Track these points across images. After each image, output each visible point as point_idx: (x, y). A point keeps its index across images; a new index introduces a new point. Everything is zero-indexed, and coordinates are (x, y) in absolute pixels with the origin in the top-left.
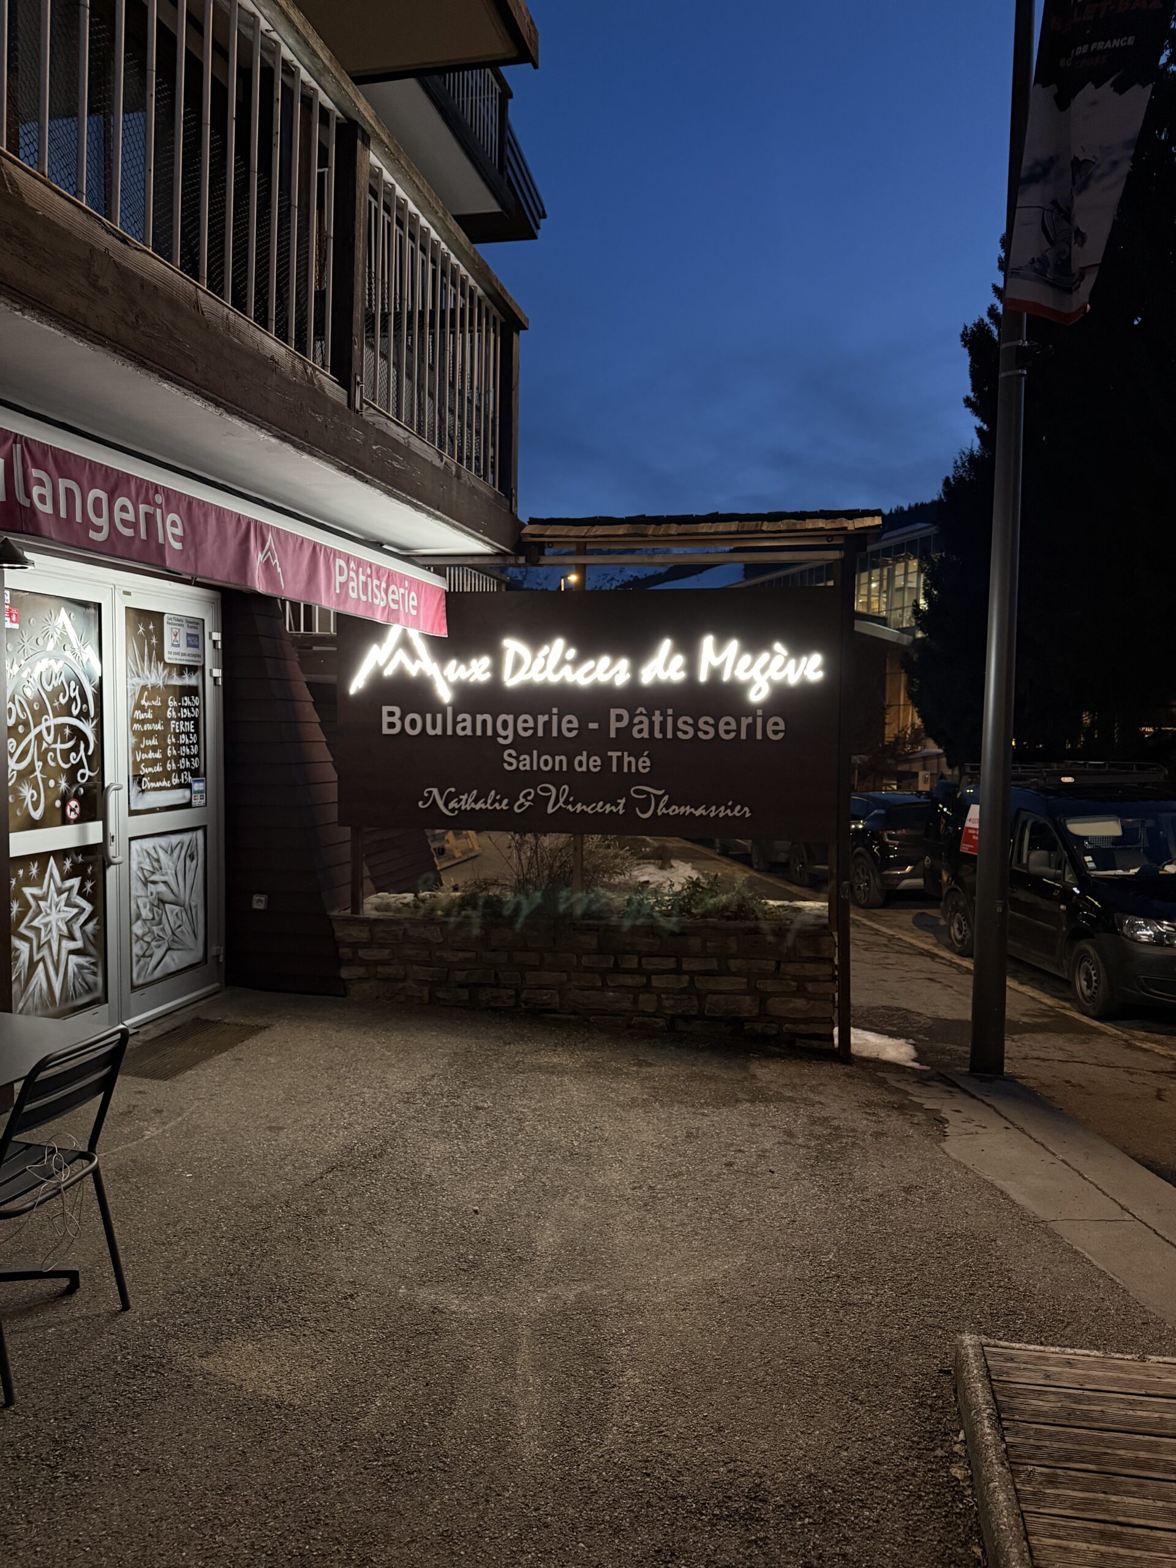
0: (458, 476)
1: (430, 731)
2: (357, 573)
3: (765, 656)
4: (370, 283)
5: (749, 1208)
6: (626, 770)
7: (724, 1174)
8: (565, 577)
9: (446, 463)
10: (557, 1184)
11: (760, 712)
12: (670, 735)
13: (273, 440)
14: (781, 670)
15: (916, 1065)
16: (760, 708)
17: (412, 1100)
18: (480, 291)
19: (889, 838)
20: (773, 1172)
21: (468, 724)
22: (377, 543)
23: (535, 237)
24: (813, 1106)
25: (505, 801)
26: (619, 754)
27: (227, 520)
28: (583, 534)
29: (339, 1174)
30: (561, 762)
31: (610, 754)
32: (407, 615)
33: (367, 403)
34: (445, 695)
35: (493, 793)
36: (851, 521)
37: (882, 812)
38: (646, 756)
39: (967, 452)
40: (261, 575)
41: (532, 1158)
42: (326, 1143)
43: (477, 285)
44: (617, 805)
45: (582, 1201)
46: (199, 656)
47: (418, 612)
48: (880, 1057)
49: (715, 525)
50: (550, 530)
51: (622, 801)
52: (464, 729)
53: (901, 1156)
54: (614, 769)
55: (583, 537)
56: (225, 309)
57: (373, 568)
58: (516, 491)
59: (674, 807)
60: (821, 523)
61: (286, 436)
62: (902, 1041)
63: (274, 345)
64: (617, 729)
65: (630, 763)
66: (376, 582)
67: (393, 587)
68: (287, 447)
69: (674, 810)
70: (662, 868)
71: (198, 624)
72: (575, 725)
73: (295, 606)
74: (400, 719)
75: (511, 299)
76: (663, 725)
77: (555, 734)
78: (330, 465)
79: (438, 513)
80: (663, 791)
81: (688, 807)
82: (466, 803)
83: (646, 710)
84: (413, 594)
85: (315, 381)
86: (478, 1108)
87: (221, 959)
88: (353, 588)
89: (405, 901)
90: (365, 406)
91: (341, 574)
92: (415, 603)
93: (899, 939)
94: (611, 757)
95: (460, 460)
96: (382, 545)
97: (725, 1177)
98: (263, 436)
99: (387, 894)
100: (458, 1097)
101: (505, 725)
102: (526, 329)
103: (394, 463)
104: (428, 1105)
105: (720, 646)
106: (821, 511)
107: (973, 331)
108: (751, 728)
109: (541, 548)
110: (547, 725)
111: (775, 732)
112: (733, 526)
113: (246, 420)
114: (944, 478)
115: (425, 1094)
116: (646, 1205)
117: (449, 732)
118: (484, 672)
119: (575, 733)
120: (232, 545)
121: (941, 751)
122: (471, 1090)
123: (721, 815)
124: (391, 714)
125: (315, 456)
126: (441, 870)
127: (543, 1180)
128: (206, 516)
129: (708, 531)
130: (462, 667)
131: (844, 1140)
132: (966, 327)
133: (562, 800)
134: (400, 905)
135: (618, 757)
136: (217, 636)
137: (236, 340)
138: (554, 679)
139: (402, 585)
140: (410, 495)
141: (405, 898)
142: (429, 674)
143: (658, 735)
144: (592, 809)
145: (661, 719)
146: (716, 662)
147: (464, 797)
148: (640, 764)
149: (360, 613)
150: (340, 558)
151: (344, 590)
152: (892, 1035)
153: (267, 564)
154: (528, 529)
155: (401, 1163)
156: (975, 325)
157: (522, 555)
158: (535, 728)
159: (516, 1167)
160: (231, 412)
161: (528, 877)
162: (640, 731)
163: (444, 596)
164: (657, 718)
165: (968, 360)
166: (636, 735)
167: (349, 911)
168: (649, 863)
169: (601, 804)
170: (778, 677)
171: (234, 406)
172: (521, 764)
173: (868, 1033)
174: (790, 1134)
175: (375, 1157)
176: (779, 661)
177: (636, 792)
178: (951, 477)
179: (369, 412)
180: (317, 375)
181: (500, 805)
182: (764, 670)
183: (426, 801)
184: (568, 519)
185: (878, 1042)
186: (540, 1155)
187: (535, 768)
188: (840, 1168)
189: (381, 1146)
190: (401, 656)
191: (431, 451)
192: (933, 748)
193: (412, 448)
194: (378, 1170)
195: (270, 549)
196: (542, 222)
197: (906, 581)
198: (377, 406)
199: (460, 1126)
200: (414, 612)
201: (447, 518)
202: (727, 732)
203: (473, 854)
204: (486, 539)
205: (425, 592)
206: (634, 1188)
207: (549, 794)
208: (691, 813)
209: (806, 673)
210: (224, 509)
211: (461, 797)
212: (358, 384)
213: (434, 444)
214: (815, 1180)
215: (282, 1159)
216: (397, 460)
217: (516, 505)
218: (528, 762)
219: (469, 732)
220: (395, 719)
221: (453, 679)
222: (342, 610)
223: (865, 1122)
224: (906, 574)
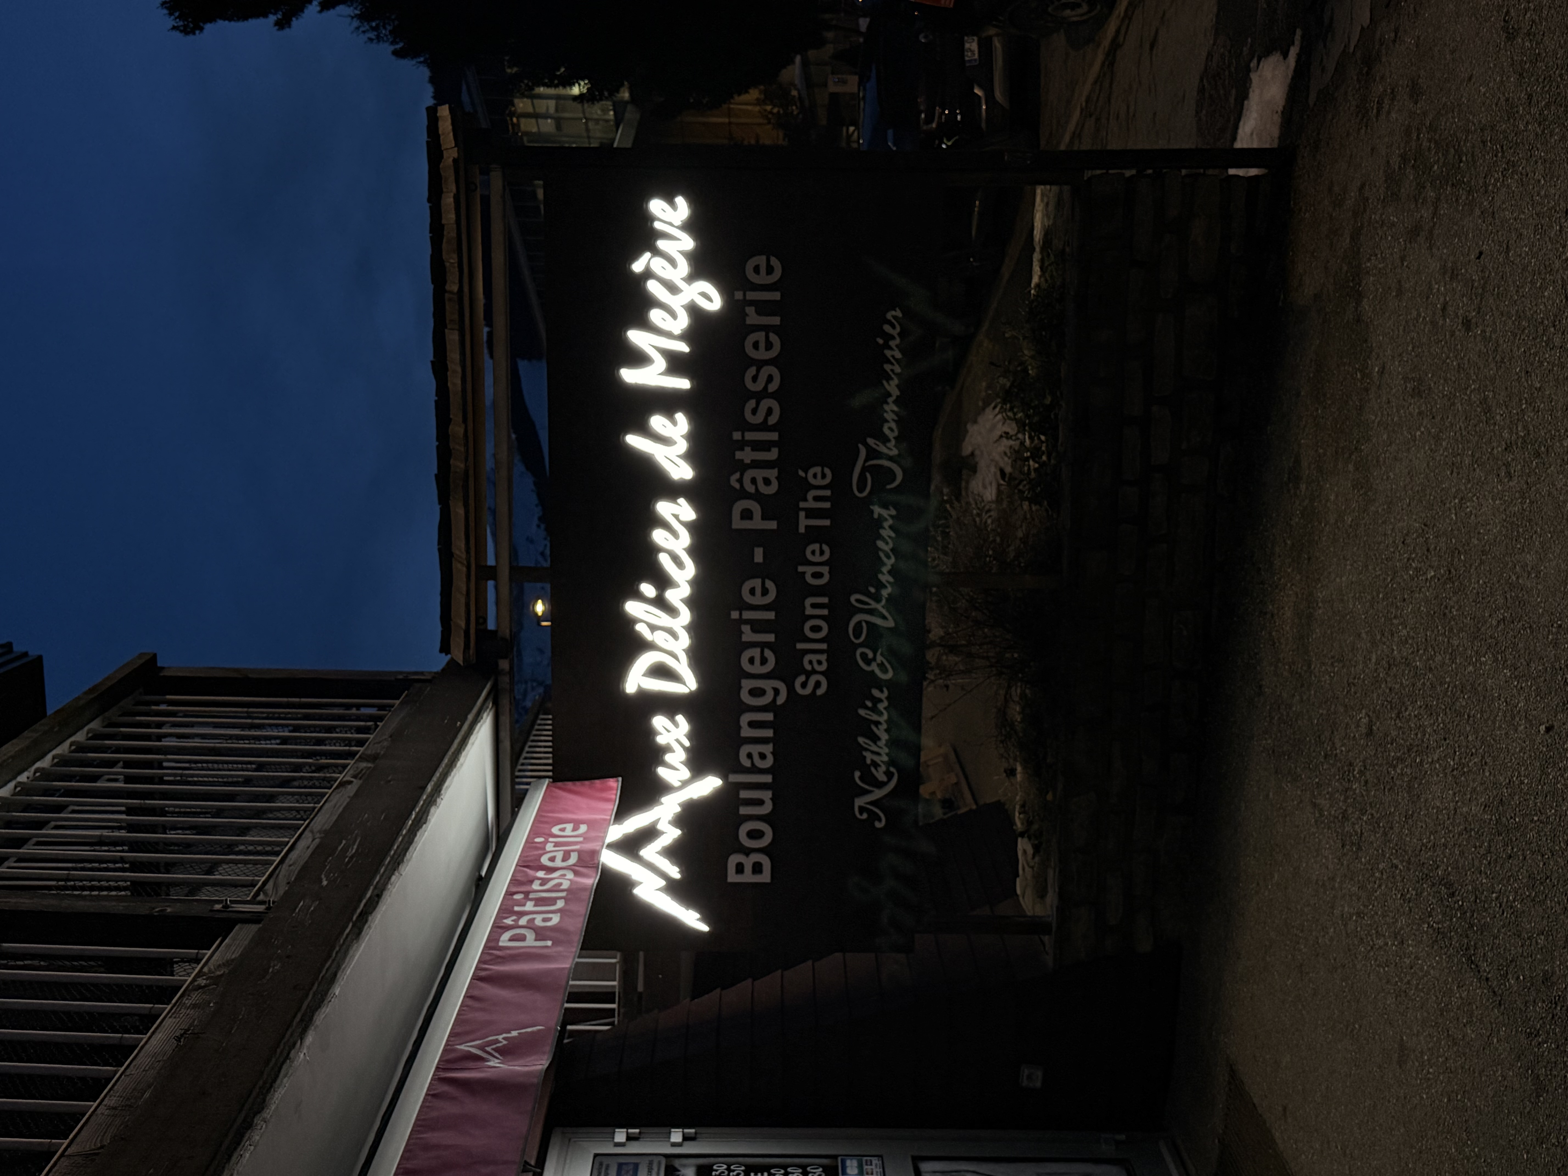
0: (374, 758)
1: (767, 808)
2: (522, 914)
3: (653, 287)
4: (74, 888)
5: (1543, 288)
6: (827, 505)
7: (1483, 331)
8: (539, 619)
9: (355, 777)
10: (1501, 601)
11: (739, 295)
12: (774, 436)
13: (309, 1039)
14: (672, 262)
15: (1293, 52)
16: (733, 295)
17: (1355, 838)
18: (95, 725)
19: (932, 121)
20: (1481, 253)
21: (755, 749)
22: (478, 886)
23: (40, 658)
24: (1367, 199)
25: (876, 693)
26: (802, 514)
27: (434, 1114)
28: (464, 569)
29: (1481, 952)
30: (814, 606)
31: (802, 530)
32: (586, 838)
33: (257, 894)
34: (710, 784)
35: (862, 712)
36: (445, 154)
37: (890, 132)
38: (806, 473)
39: (356, 23)
40: (521, 1062)
41: (1456, 643)
42: (1427, 973)
43: (86, 729)
44: (881, 519)
45: (1530, 558)
46: (651, 1163)
47: (583, 822)
48: (1280, 108)
49: (450, 366)
50: (459, 620)
51: (877, 510)
52: (763, 756)
53: (1453, 52)
54: (827, 522)
55: (468, 567)
56: (99, 1111)
57: (514, 889)
58: (401, 673)
59: (886, 430)
60: (448, 200)
61: (302, 1020)
62: (1254, 76)
63: (159, 1036)
64: (764, 518)
65: (817, 499)
66: (536, 886)
67: (544, 860)
68: (320, 1017)
69: (890, 429)
70: (974, 469)
71: (601, 1164)
72: (757, 583)
73: (570, 1017)
74: (747, 855)
75: (108, 678)
76: (758, 446)
77: (771, 615)
78: (351, 952)
79: (429, 788)
80: (860, 446)
81: (886, 407)
82: (878, 754)
83: (736, 472)
84: (555, 830)
85: (218, 973)
86: (1370, 733)
87: (1122, 1137)
88: (544, 920)
89: (1030, 851)
90: (261, 897)
91: (522, 938)
92: (569, 827)
93: (1087, 102)
94: (807, 527)
95: (351, 755)
96: (480, 878)
97: (1489, 330)
98: (301, 1056)
99: (1018, 880)
100: (1351, 764)
101: (757, 692)
102: (154, 657)
103: (349, 854)
104: (1363, 812)
105: (639, 359)
106: (429, 200)
107: (179, 17)
108: (763, 308)
109: (484, 635)
110: (757, 626)
111: (770, 270)
112: (452, 337)
113: (274, 1081)
114: (394, 58)
115: (1345, 817)
116: (1538, 455)
117: (768, 779)
118: (676, 725)
119: (770, 584)
120: (472, 1106)
121: (798, 59)
122: (1338, 745)
123: (898, 355)
124: (740, 868)
125: (335, 975)
126: (976, 803)
127: (1494, 623)
128: (427, 1147)
129: (460, 375)
130: (668, 757)
131: (1425, 144)
132: (174, 28)
133: (874, 605)
134: (1037, 859)
135: (807, 517)
136: (620, 1136)
137: (147, 1095)
138: (685, 616)
139: (542, 847)
140: (401, 830)
141: (1025, 852)
142: (678, 809)
143: (773, 454)
144: (888, 557)
145: (748, 449)
146: (660, 363)
147: (869, 757)
148: (819, 482)
149: (583, 909)
150: (498, 940)
151: (549, 933)
152: (1243, 96)
153: (506, 1052)
154: (459, 656)
155: (1462, 853)
156: (171, 14)
157: (497, 665)
158: (763, 645)
159: (1471, 668)
160: (260, 1106)
161: (993, 660)
162: (767, 482)
163: (559, 784)
164: (746, 455)
165: (221, 23)
166: (773, 489)
167: (1046, 939)
168: (967, 488)
169: (880, 544)
170: (684, 267)
171: (251, 1100)
172: (818, 668)
173: (1240, 131)
174: (1414, 232)
175: (1453, 895)
176: (658, 265)
177: (861, 490)
178: (392, 48)
179: (270, 892)
180: (210, 971)
181: (881, 700)
182: (672, 288)
183: (873, 817)
184: (442, 594)
185: (1254, 115)
186: (1451, 630)
187: (824, 646)
188: (1473, 147)
189: (1433, 885)
190: (651, 852)
191: (335, 798)
192: (793, 72)
193: (327, 827)
194: (1475, 889)
195: (481, 1048)
196: (18, 648)
197: (546, 116)
198: (263, 879)
199: (1401, 760)
200: (583, 828)
201: (437, 774)
202: (769, 346)
203: (952, 756)
204: (470, 717)
205: (553, 812)
206: (1510, 476)
207: (864, 624)
208: (895, 402)
209: (678, 223)
210: (417, 1119)
211: (868, 762)
212: (226, 907)
213: (324, 794)
214: (1495, 185)
215: (1455, 1044)
216: (345, 849)
217: (422, 673)
218: (814, 657)
219: (768, 749)
220: (748, 863)
221: (685, 774)
222: (577, 939)
223: (1394, 115)
224: (536, 116)
